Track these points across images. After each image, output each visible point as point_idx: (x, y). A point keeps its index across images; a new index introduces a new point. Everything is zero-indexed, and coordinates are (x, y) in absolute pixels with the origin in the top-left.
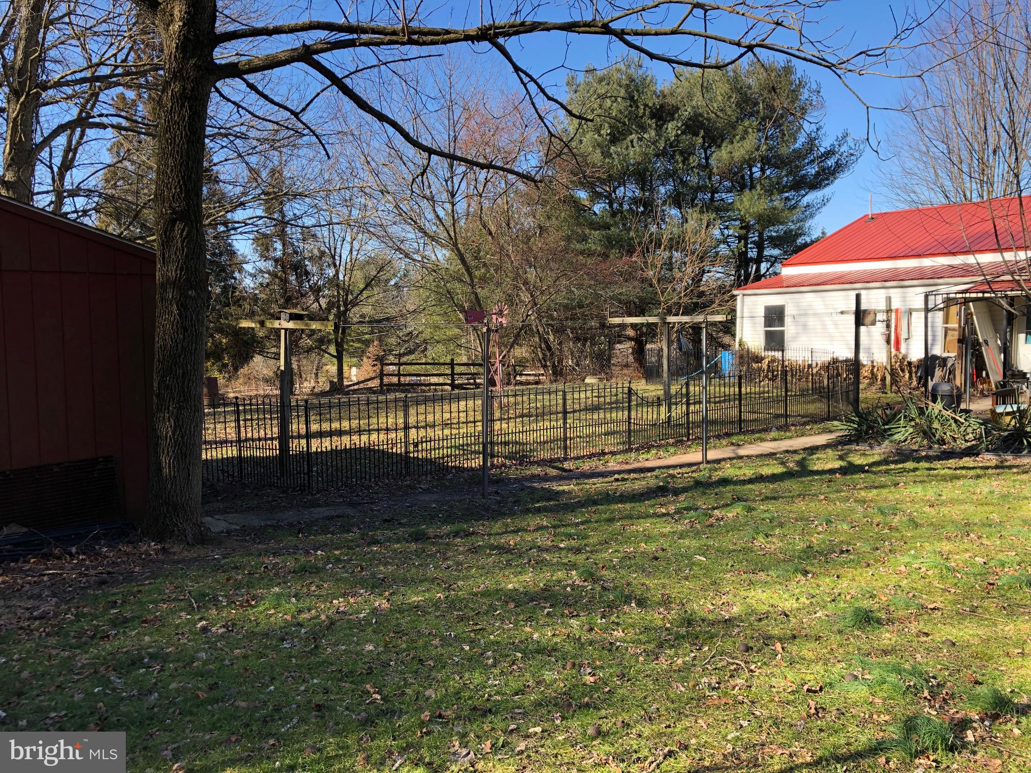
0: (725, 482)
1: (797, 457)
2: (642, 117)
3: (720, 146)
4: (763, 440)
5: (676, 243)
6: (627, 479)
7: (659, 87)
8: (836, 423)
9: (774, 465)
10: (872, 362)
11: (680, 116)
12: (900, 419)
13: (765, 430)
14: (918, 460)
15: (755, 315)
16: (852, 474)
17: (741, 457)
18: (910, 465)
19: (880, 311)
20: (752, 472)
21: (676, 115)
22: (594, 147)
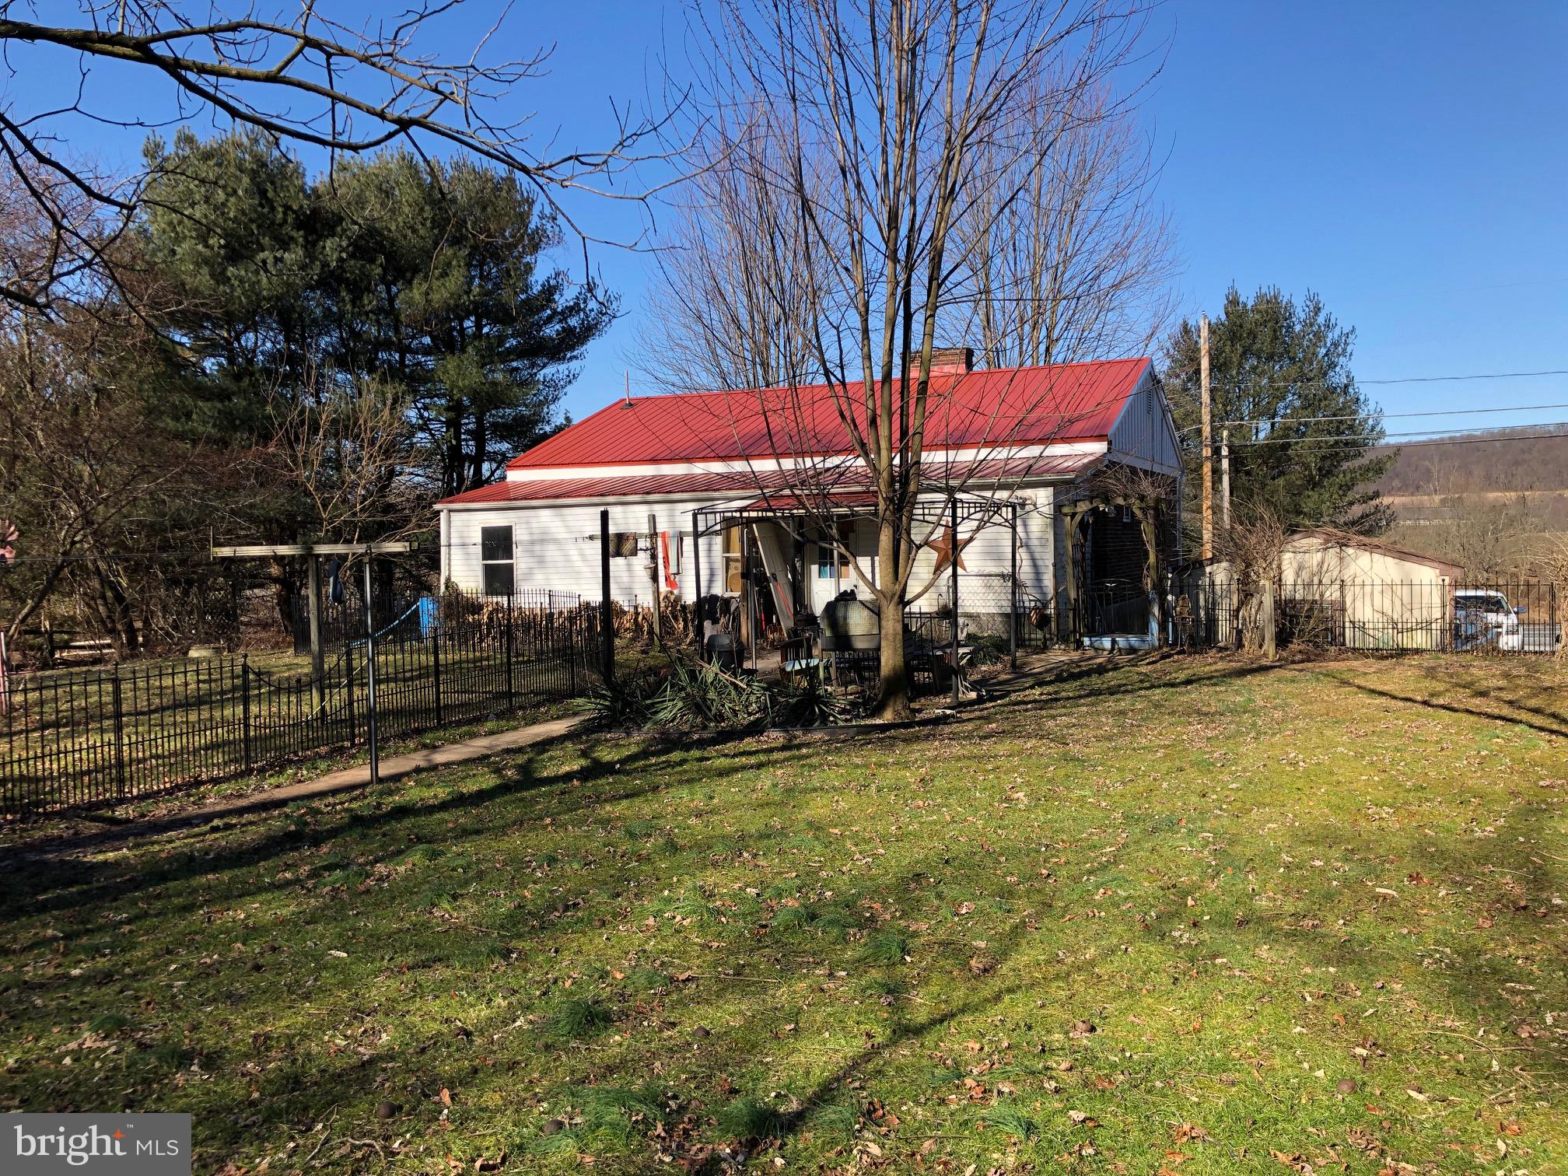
0: (402, 812)
1: (521, 759)
2: (281, 225)
3: (410, 282)
4: (473, 736)
5: (344, 427)
6: (235, 826)
7: (310, 182)
8: (580, 701)
9: (483, 775)
10: (636, 607)
11: (344, 231)
12: (665, 690)
13: (478, 720)
14: (687, 747)
15: (467, 541)
16: (596, 777)
17: (434, 768)
18: (676, 756)
19: (641, 535)
20: (448, 790)
21: (339, 229)
22: (197, 264)
